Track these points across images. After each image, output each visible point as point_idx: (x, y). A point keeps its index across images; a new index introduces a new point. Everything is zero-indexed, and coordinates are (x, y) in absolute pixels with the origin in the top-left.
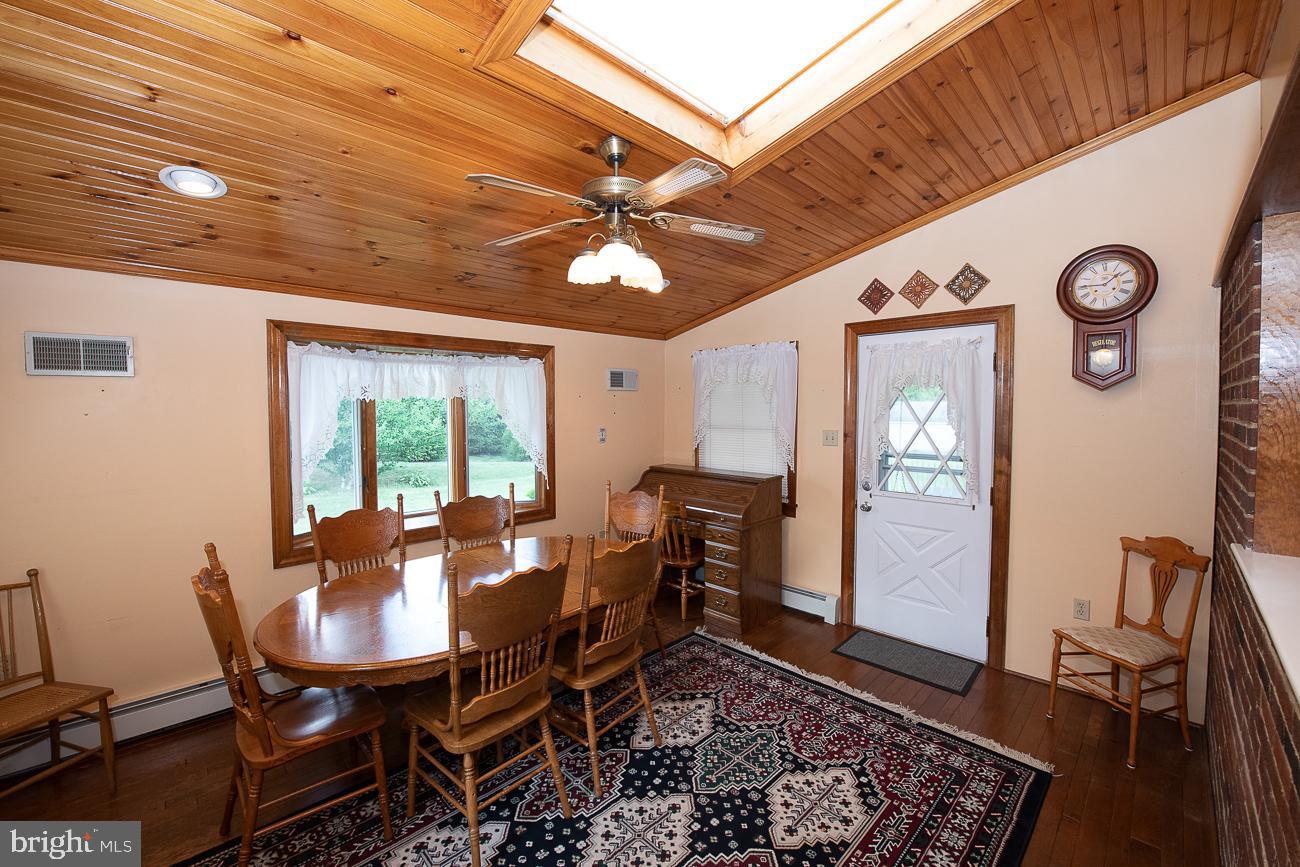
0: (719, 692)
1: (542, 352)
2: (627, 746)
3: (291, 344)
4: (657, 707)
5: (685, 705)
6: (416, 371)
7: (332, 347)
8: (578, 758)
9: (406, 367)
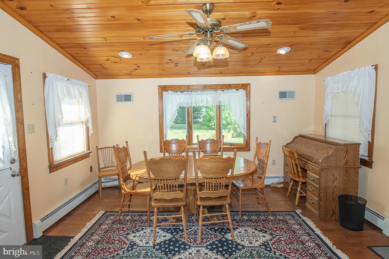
0: (278, 235)
1: (245, 87)
2: (223, 235)
3: (164, 91)
4: (247, 229)
5: (259, 233)
6: (202, 97)
7: (175, 91)
8: (206, 231)
9: (199, 96)
